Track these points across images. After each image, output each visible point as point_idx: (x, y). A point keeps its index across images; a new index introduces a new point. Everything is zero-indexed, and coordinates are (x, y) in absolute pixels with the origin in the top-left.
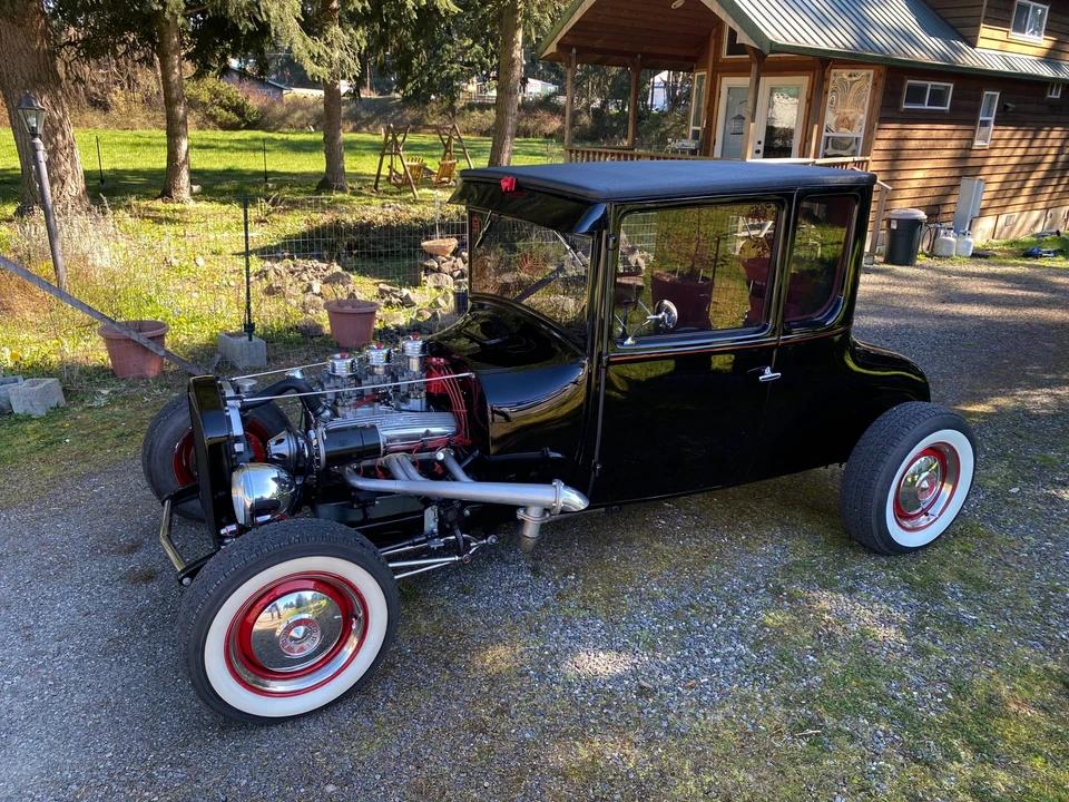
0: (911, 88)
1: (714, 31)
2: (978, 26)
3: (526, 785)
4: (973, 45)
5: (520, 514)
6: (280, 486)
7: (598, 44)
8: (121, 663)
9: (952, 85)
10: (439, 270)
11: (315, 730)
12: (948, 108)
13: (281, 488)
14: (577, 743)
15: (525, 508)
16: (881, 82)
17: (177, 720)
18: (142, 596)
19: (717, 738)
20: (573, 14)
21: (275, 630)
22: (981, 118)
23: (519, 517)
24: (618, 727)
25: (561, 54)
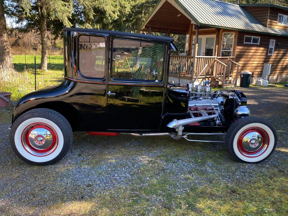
0: (246, 38)
4: (266, 26)
7: (157, 26)
9: (260, 37)
12: (259, 44)
16: (237, 36)
20: (149, 18)
22: (270, 47)
25: (146, 29)
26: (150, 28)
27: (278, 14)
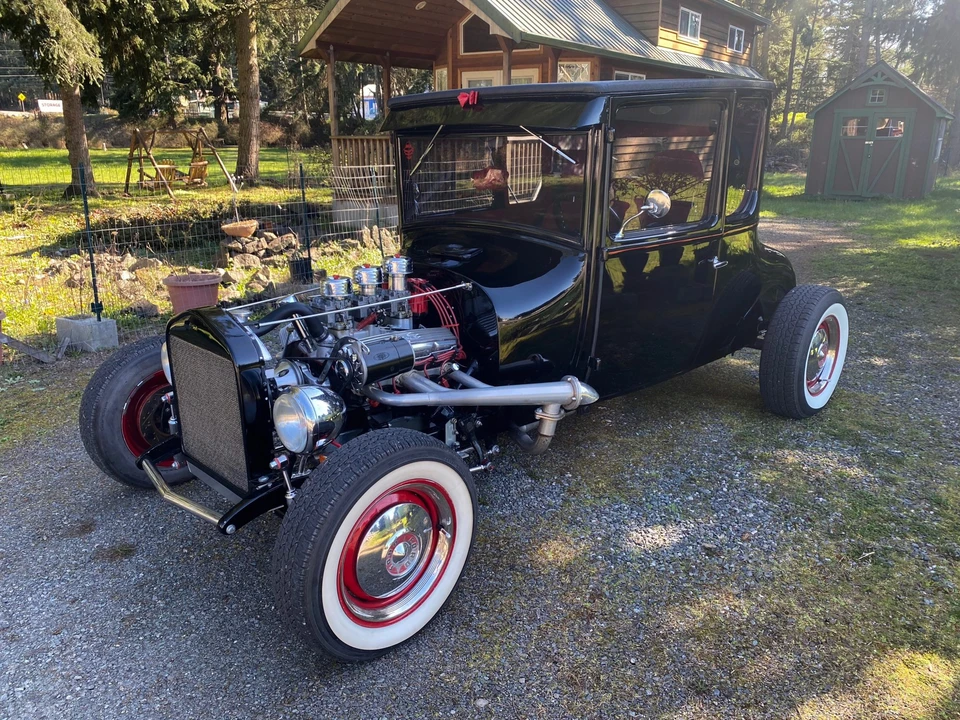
1: (450, 31)
2: (657, 28)
3: (668, 653)
4: (655, 44)
5: (539, 414)
6: (331, 404)
7: (352, 42)
8: (152, 639)
9: (644, 76)
10: (244, 251)
11: (424, 654)
13: (334, 407)
14: (687, 607)
15: (542, 407)
17: (262, 679)
18: (132, 571)
19: (799, 575)
20: (329, 13)
21: (381, 552)
23: (538, 417)
24: (712, 585)
25: (320, 51)
26: (332, 48)
27: (678, 8)
